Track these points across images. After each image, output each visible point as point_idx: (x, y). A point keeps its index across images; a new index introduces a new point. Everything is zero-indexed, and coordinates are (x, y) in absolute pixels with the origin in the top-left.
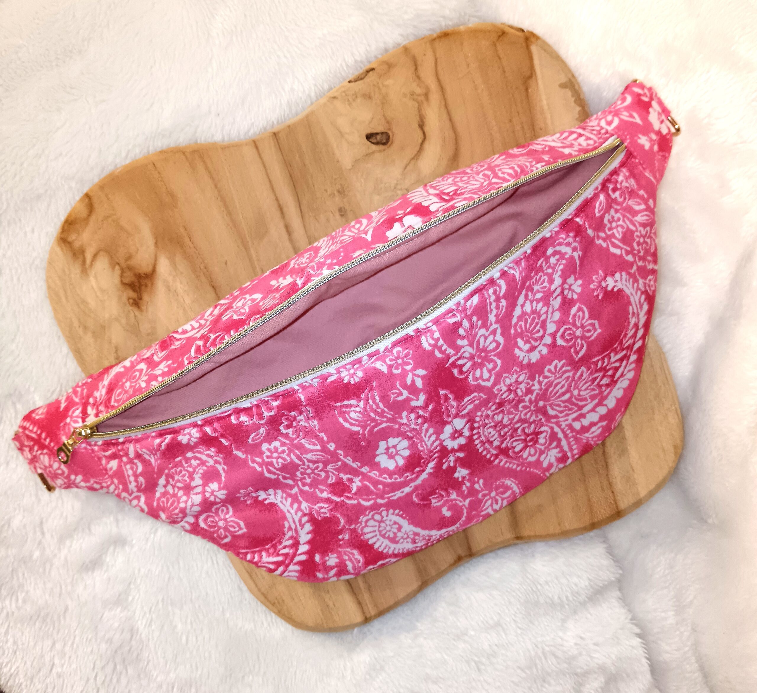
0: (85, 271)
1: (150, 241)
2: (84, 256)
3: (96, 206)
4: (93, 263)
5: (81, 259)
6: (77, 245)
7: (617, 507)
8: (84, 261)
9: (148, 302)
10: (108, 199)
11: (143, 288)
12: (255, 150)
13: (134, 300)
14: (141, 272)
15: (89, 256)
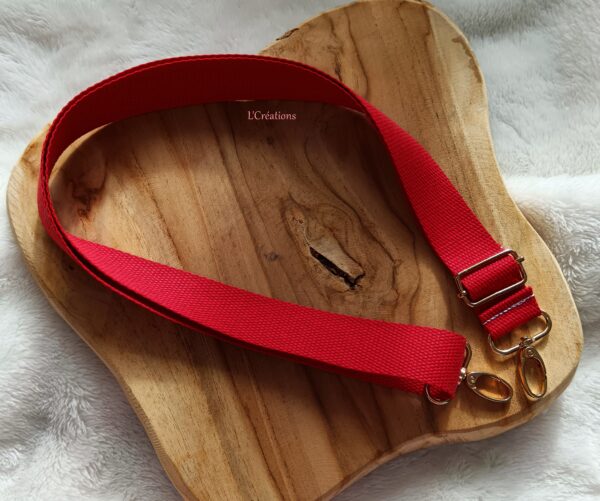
6: (36, 164)
9: (95, 214)
11: (92, 201)
13: (82, 210)
14: (91, 187)
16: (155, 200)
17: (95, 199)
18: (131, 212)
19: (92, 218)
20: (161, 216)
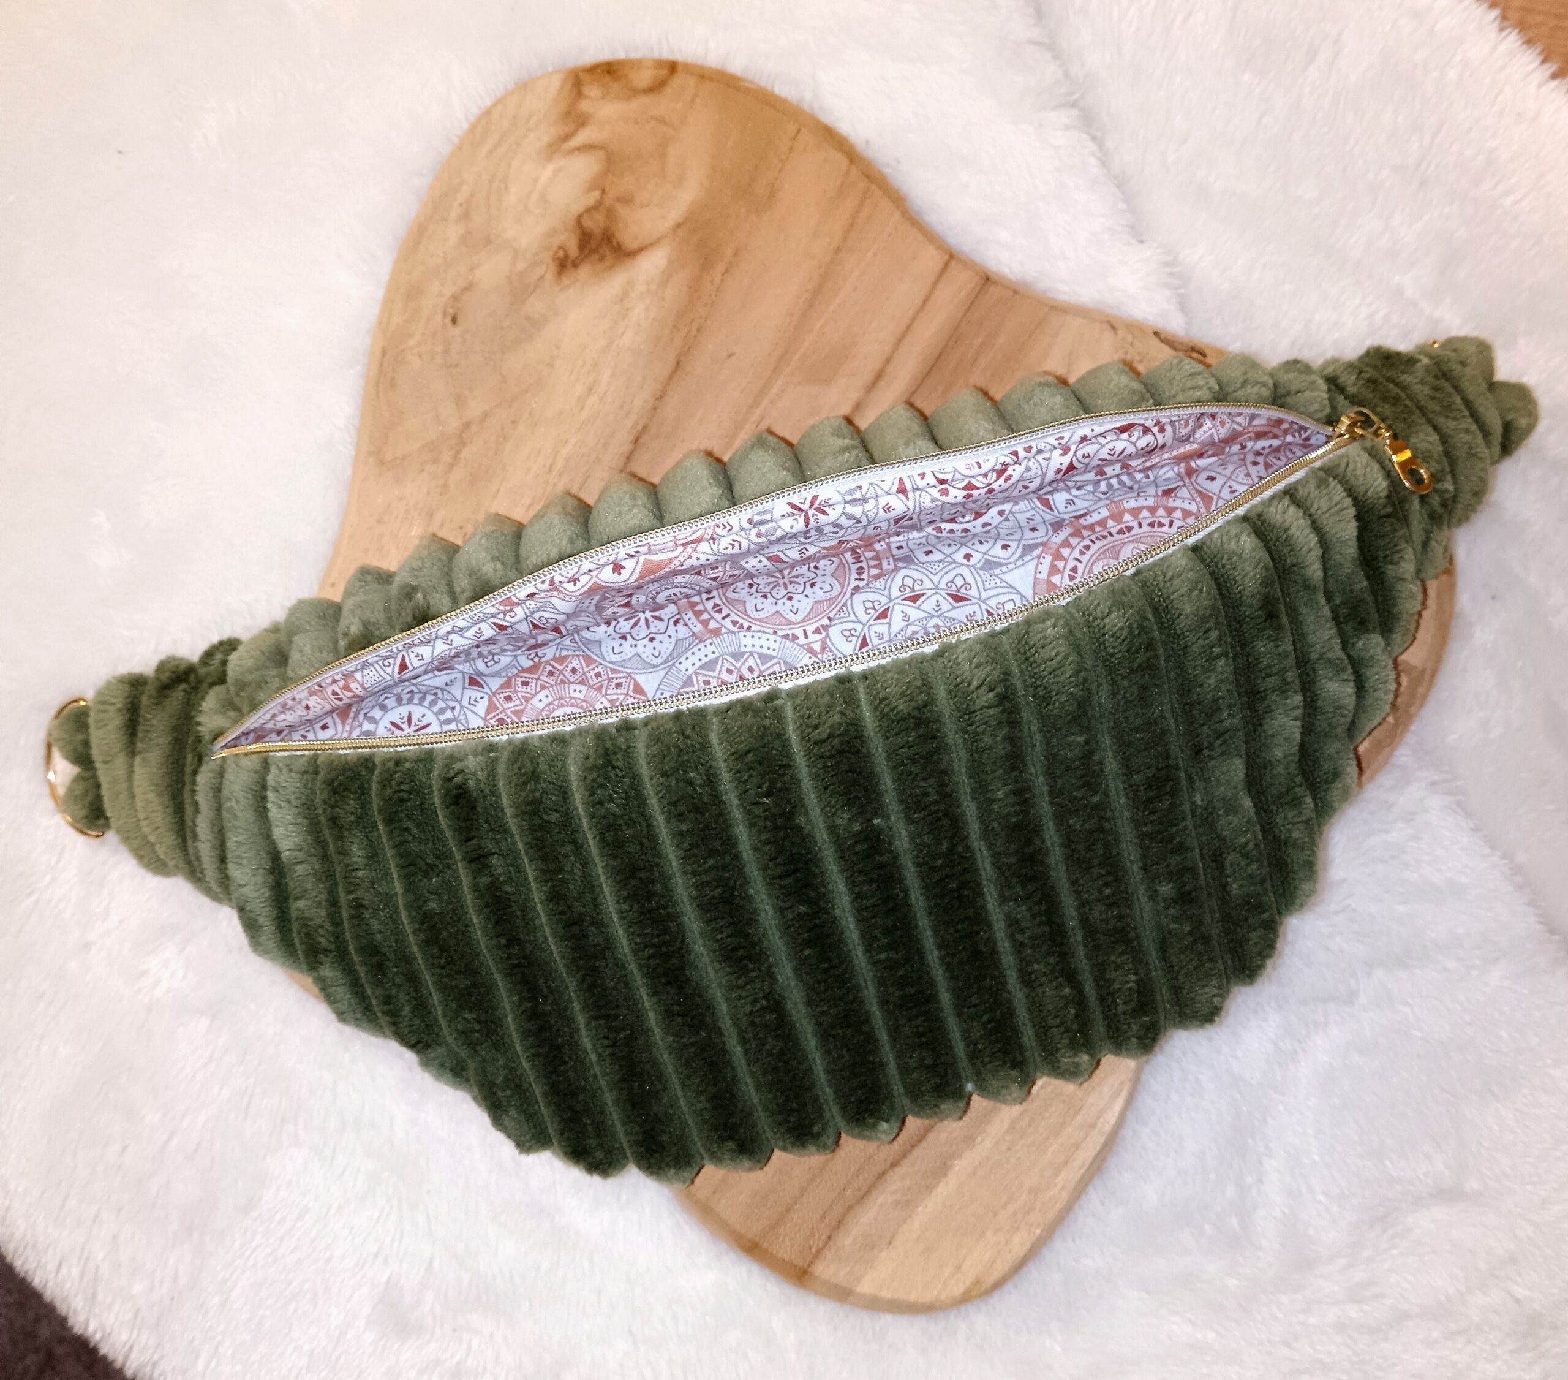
0: (553, 149)
1: (675, 213)
2: (576, 131)
3: (668, 90)
4: (576, 153)
5: (567, 129)
6: (585, 106)
7: (811, 1263)
8: (567, 137)
9: (578, 280)
10: (693, 101)
11: (596, 257)
12: (938, 267)
13: (566, 256)
14: (617, 235)
15: (581, 138)
16: (678, 363)
17: (602, 259)
18: (627, 340)
19: (565, 281)
20: (660, 397)
